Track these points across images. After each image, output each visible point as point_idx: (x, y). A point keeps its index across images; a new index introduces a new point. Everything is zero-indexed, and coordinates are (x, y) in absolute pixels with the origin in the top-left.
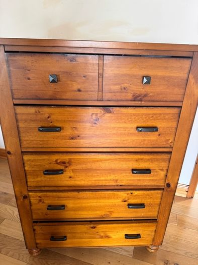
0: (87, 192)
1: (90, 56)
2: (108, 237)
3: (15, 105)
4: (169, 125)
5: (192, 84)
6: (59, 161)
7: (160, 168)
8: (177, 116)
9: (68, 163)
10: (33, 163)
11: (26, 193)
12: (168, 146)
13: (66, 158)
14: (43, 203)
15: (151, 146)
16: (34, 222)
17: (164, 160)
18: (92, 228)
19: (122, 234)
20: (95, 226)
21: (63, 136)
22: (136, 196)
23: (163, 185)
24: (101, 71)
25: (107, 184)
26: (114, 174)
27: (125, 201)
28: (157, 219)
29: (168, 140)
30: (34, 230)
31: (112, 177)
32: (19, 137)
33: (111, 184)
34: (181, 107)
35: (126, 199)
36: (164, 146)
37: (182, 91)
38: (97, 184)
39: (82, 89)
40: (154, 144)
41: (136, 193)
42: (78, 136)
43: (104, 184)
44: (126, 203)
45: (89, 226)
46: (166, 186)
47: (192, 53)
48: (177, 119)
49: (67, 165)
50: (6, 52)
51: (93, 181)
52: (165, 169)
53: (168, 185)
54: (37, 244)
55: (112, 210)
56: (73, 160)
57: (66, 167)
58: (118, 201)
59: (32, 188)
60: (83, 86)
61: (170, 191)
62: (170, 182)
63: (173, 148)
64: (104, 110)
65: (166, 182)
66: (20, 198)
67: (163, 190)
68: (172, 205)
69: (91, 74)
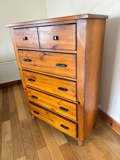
2: (54, 122)
3: (18, 49)
5: (79, 39)
6: (33, 76)
10: (26, 75)
12: (73, 77)
14: (31, 93)
17: (73, 85)
18: (47, 113)
21: (32, 65)
28: (77, 123)
29: (73, 74)
39: (34, 43)
41: (63, 101)
44: (60, 106)
45: (46, 111)
50: (13, 29)
53: (79, 103)
57: (35, 79)
59: (27, 86)
60: (34, 41)
61: (81, 107)
62: (80, 101)
63: (76, 79)
64: (43, 53)
65: (78, 100)
66: (25, 89)
67: (77, 104)
68: (84, 117)
69: (36, 36)
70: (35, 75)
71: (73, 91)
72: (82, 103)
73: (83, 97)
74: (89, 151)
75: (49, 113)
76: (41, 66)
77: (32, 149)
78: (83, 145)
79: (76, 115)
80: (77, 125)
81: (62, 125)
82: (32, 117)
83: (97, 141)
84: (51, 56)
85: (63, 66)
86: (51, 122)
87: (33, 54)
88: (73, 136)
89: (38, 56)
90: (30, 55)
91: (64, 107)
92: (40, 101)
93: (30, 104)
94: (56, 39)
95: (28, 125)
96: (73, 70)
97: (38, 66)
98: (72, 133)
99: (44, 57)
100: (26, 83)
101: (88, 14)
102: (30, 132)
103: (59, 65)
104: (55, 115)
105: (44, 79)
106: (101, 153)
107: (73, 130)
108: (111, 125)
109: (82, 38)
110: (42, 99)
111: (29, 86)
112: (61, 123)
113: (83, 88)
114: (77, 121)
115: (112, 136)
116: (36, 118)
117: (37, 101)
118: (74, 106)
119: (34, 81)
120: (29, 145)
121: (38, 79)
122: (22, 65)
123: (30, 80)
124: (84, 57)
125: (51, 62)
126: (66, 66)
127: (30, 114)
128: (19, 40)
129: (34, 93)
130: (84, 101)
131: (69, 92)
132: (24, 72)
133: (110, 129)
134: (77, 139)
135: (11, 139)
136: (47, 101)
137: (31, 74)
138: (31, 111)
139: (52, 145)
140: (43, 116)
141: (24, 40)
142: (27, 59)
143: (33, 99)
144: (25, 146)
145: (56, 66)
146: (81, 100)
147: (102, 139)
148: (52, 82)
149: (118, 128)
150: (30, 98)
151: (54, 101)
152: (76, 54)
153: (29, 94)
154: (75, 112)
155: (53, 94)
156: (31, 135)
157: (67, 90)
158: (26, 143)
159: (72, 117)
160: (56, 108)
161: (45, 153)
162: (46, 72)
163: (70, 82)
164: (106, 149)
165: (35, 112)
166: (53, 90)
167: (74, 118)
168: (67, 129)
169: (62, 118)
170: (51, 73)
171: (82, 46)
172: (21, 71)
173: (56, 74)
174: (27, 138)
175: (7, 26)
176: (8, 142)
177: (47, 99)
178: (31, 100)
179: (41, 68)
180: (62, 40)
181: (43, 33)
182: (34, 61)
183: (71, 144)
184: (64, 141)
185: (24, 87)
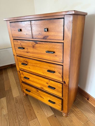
0: (35, 75)
2: (43, 98)
3: (14, 39)
8: (62, 47)
10: (19, 60)
14: (23, 75)
20: (38, 90)
21: (25, 51)
24: (32, 27)
29: (60, 59)
35: (48, 83)
36: (59, 61)
39: (27, 34)
41: (51, 81)
44: (48, 85)
45: (36, 90)
50: (10, 22)
57: (28, 63)
59: (21, 69)
60: (28, 33)
61: (66, 86)
62: (65, 81)
63: (63, 63)
64: (35, 42)
65: (63, 80)
66: (18, 72)
67: (63, 84)
68: (68, 94)
69: (29, 28)
70: (27, 60)
71: (60, 73)
72: (67, 83)
73: (68, 78)
74: (72, 121)
75: (39, 91)
76: (33, 53)
77: (25, 121)
78: (67, 116)
79: (61, 93)
80: (62, 100)
81: (50, 101)
82: (24, 94)
83: (77, 113)
84: (42, 45)
85: (52, 52)
86: (40, 98)
87: (26, 43)
88: (59, 109)
89: (31, 45)
90: (24, 44)
91: (52, 86)
92: (31, 81)
93: (23, 84)
94: (46, 31)
95: (21, 100)
96: (60, 56)
97: (30, 53)
98: (58, 107)
99: (35, 46)
100: (20, 66)
101: (74, 11)
102: (22, 107)
103: (48, 52)
104: (44, 92)
105: (35, 63)
106: (81, 122)
107: (59, 104)
108: (88, 99)
109: (69, 30)
110: (33, 80)
111: (22, 69)
112: (49, 99)
113: (68, 70)
114: (62, 97)
115: (89, 109)
116: (27, 95)
117: (29, 81)
118: (60, 85)
119: (27, 65)
120: (22, 118)
121: (30, 63)
122: (17, 52)
123: (23, 64)
124: (70, 45)
125: (42, 49)
126: (54, 52)
127: (22, 92)
128: (15, 31)
129: (26, 74)
130: (69, 81)
131: (57, 74)
132: (18, 57)
133: (87, 102)
134: (62, 112)
135: (7, 113)
136: (38, 81)
137: (24, 59)
138: (24, 90)
139: (42, 117)
140: (34, 94)
141: (19, 31)
142: (21, 47)
143: (25, 79)
144: (19, 118)
145: (46, 52)
146: (67, 81)
147: (82, 111)
148: (42, 65)
149: (93, 102)
150: (22, 79)
151: (44, 81)
152: (63, 43)
153: (22, 76)
154: (61, 90)
155: (43, 75)
156: (23, 109)
157: (54, 72)
158: (20, 116)
159: (58, 94)
160: (45, 86)
161: (36, 124)
162: (37, 57)
163: (58, 65)
164: (85, 119)
165: (26, 90)
166: (42, 72)
167: (60, 95)
168: (54, 104)
169: (50, 95)
170: (41, 58)
171: (68, 37)
172: (16, 57)
173: (46, 59)
174: (21, 111)
175: (4, 20)
176: (4, 116)
177: (38, 80)
178: (24, 81)
179: (33, 54)
180: (51, 31)
181: (35, 26)
182: (27, 49)
183: (57, 116)
184: (51, 114)
185: (17, 70)
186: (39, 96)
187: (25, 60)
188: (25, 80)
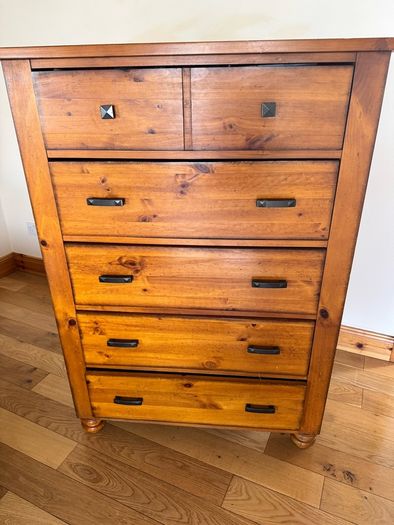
0: (174, 319)
1: (167, 71)
2: (215, 407)
4: (317, 196)
5: (358, 115)
6: (124, 261)
7: (306, 279)
8: (332, 177)
9: (140, 264)
10: (83, 262)
11: (72, 315)
12: (318, 236)
13: (136, 254)
14: (101, 333)
15: (285, 236)
16: (88, 369)
17: (312, 264)
18: (186, 385)
19: (241, 404)
20: (190, 382)
21: (128, 216)
22: (262, 330)
23: (313, 311)
24: (187, 96)
25: (209, 306)
26: (220, 288)
27: (242, 340)
28: (306, 381)
29: (318, 225)
30: (88, 382)
31: (217, 293)
32: (59, 215)
33: (215, 306)
34: (339, 160)
35: (245, 336)
36: (310, 236)
37: (339, 128)
38: (190, 305)
39: (156, 130)
40: (291, 233)
41: (262, 325)
42: (155, 216)
43: (203, 306)
44: (246, 344)
45: (180, 381)
46: (319, 315)
47: (353, 55)
48: (332, 183)
49: (138, 266)
50: (33, 70)
51: (184, 300)
52: (315, 280)
53: (324, 314)
54: (93, 408)
55: (220, 355)
56: (147, 260)
57: (137, 271)
58: (230, 340)
59: (82, 308)
60: (158, 124)
61: (329, 325)
62: (328, 308)
63: (328, 239)
64: (196, 167)
65: (321, 306)
66: (65, 323)
67: (315, 321)
69: (170, 102)
71: (309, 283)
73: (342, 292)
75: (196, 383)
76: (177, 217)
82: (86, 427)
89: (169, 182)
92: (152, 352)
93: (92, 378)
97: (163, 220)
98: (286, 418)
99: (196, 182)
100: (78, 296)
107: (293, 406)
109: (368, 111)
110: (159, 342)
112: (246, 401)
114: (308, 374)
117: (133, 355)
118: (305, 330)
119: (131, 278)
121: (154, 266)
123: (107, 278)
128: (67, 118)
130: (343, 305)
132: (72, 251)
137: (117, 253)
145: (259, 205)
146: (334, 304)
150: (90, 355)
151: (223, 333)
153: (90, 338)
155: (221, 310)
167: (302, 368)
168: (273, 413)
171: (363, 137)
178: (101, 360)
181: (207, 90)
186: (190, 406)
187: (120, 258)
188: (110, 353)
